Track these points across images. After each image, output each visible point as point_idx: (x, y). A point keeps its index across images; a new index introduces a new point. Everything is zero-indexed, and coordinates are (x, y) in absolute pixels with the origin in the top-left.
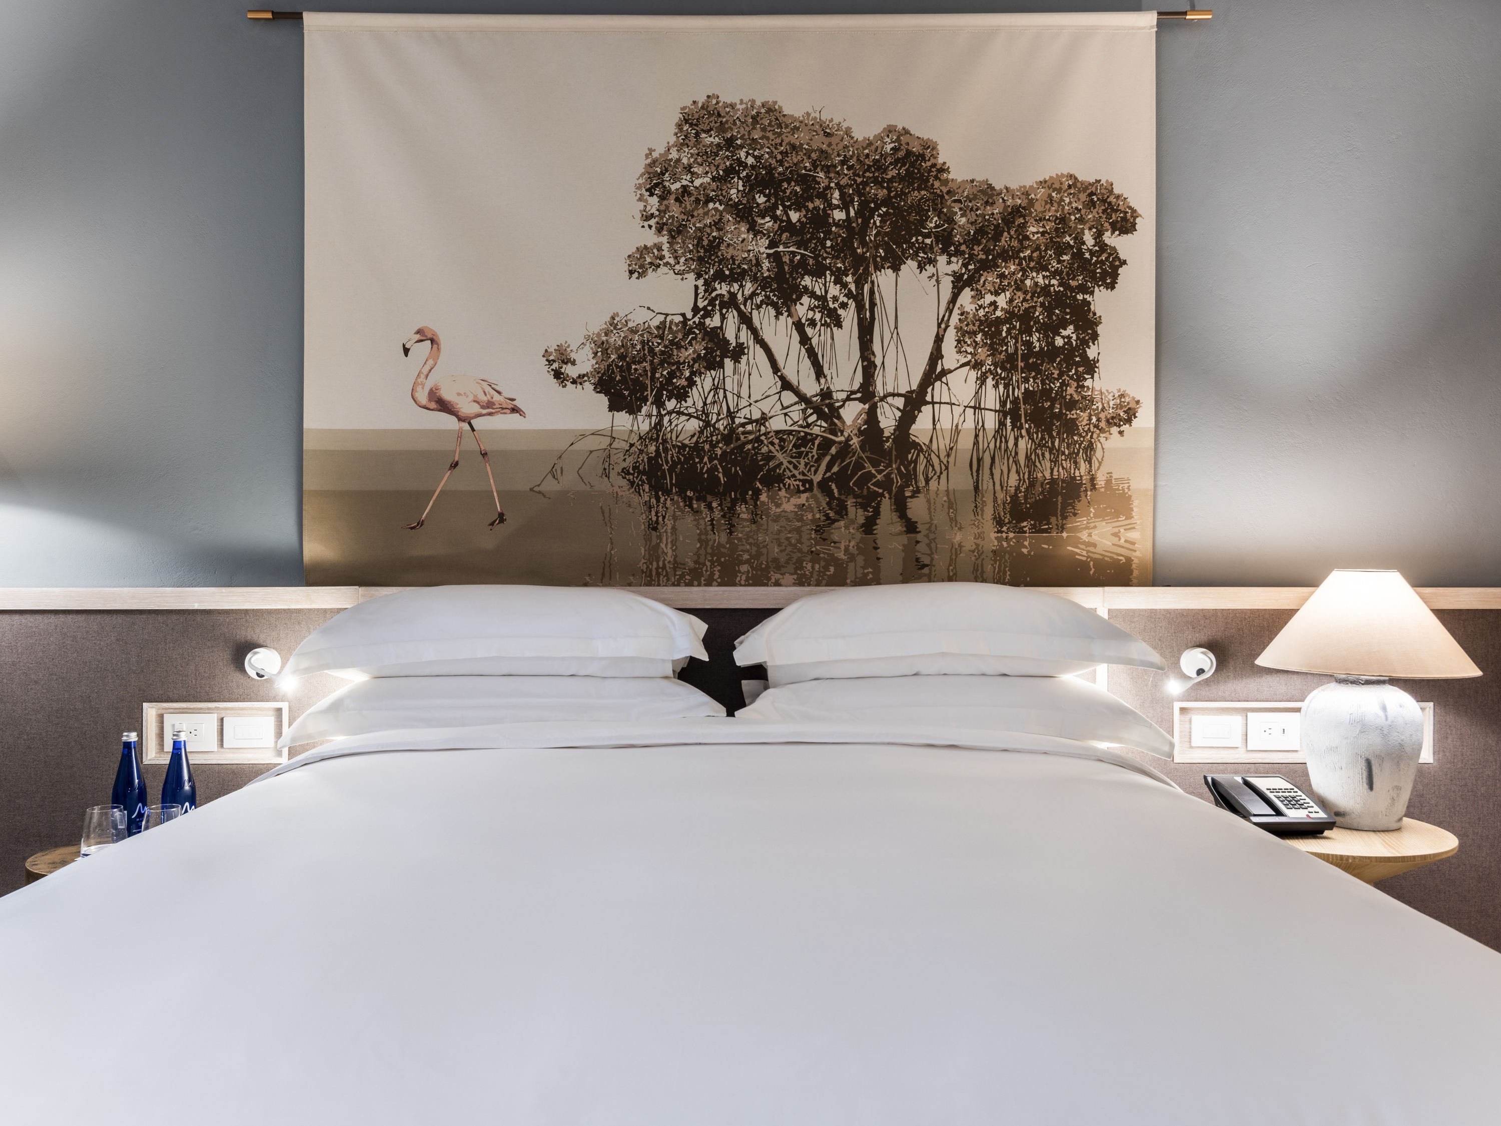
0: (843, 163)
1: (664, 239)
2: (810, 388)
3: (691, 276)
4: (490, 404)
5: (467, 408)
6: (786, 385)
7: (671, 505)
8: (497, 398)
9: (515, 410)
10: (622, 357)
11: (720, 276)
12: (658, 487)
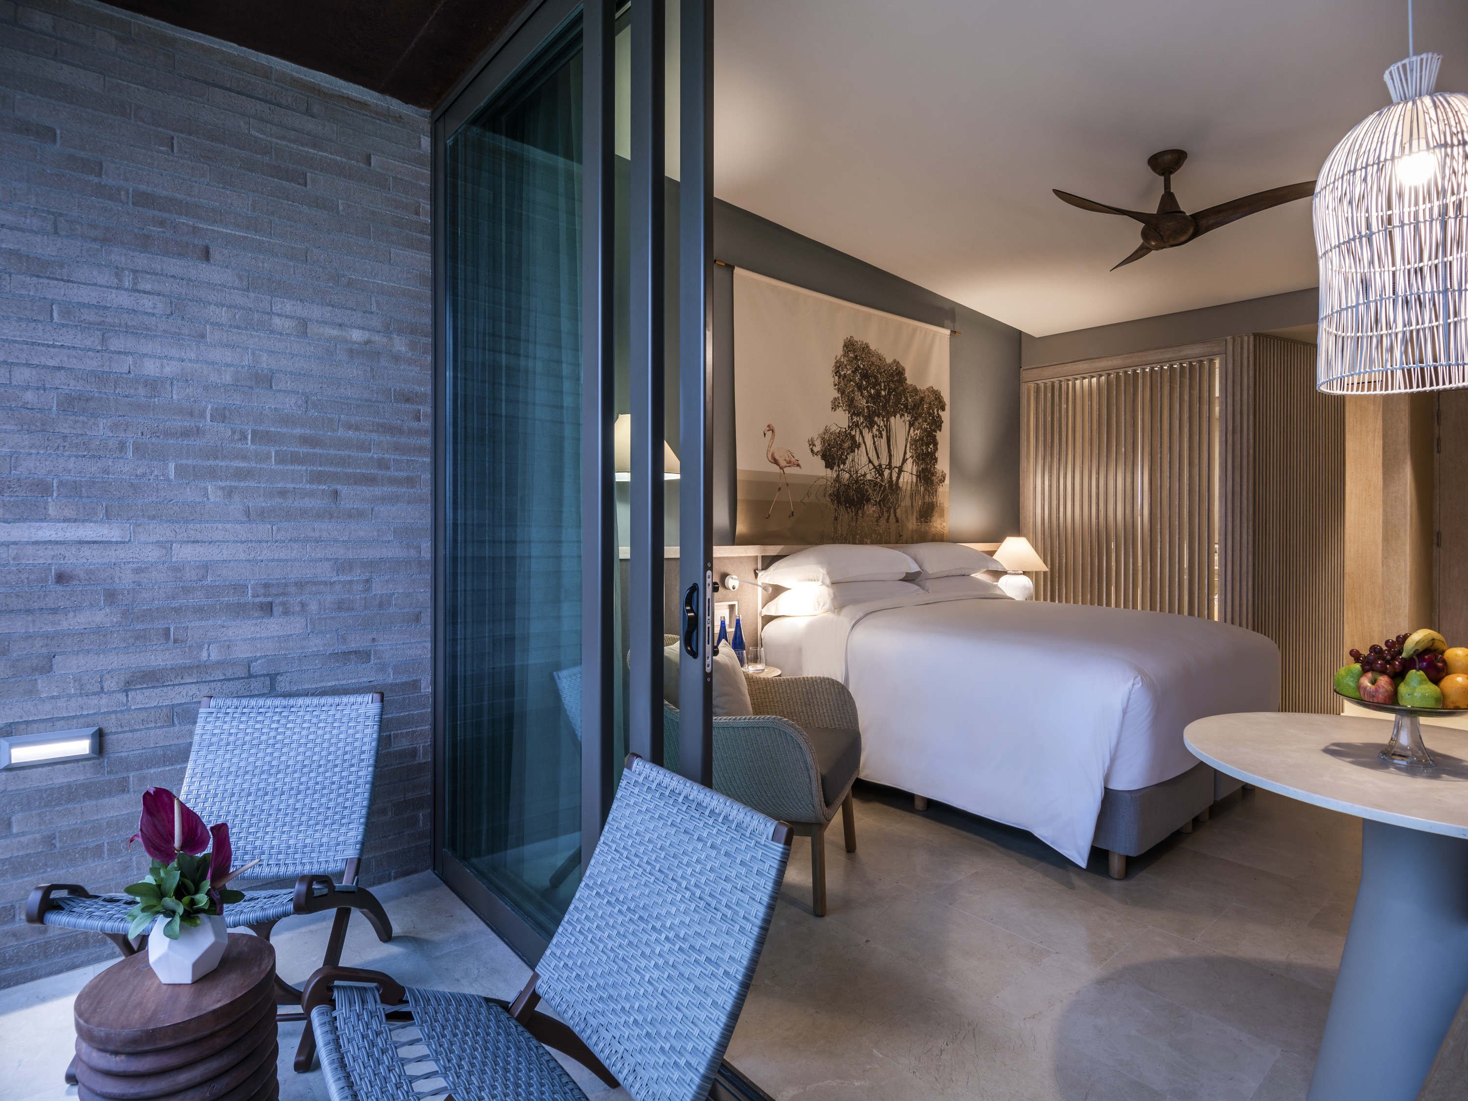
0: (884, 372)
1: (840, 395)
2: (876, 463)
3: (847, 412)
4: (789, 462)
5: (783, 463)
6: (870, 461)
7: (842, 509)
8: (793, 459)
9: (798, 465)
10: (829, 445)
11: (854, 414)
12: (839, 502)
